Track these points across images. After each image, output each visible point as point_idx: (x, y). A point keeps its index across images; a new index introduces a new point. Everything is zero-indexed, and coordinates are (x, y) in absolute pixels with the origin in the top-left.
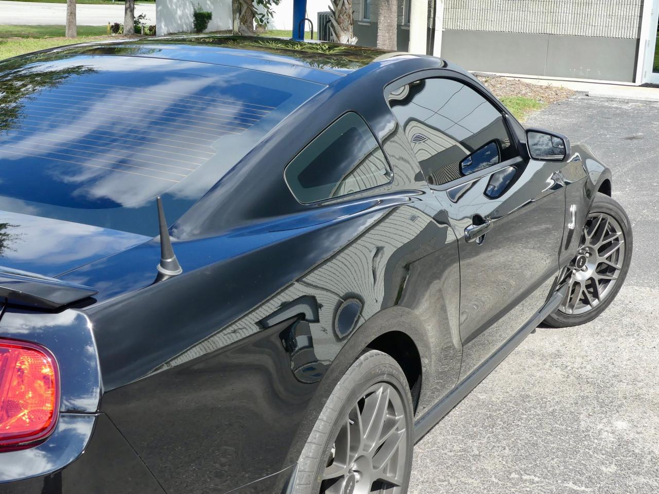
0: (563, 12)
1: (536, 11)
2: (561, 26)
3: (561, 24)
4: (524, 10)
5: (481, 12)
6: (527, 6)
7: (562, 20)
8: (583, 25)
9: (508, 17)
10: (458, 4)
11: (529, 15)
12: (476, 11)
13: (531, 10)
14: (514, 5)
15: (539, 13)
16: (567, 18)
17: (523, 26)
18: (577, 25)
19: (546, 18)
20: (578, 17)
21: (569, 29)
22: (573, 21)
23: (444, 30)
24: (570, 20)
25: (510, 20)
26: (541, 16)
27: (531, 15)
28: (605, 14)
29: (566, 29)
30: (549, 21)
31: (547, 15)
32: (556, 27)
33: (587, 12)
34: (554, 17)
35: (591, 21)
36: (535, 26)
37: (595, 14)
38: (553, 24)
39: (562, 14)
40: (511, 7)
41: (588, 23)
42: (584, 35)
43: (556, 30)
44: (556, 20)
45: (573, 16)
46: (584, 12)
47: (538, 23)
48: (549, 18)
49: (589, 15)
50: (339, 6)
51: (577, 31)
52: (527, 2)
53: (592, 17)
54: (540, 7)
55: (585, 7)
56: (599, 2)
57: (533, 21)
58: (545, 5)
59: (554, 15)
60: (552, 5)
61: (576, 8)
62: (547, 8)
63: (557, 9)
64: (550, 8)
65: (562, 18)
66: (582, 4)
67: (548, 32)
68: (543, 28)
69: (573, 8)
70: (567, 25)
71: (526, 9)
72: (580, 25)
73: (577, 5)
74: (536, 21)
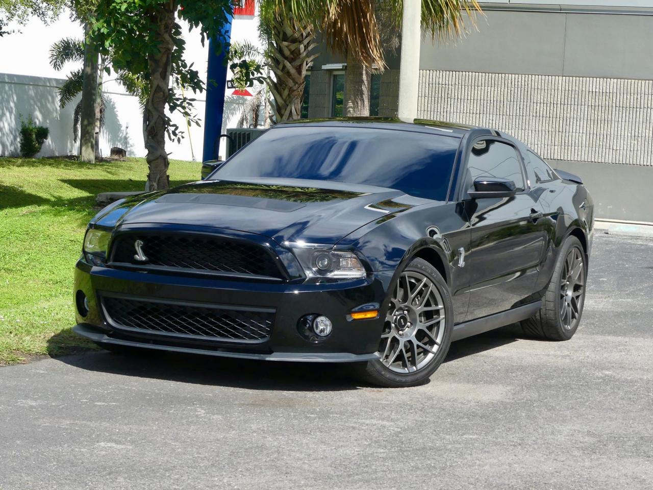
0: (574, 131)
1: (540, 129)
2: (573, 150)
3: (573, 147)
6: (527, 123)
7: (573, 142)
8: (601, 149)
11: (530, 134)
13: (534, 128)
14: (510, 121)
15: (544, 133)
16: (580, 139)
18: (594, 149)
19: (553, 139)
20: (595, 138)
21: (583, 154)
22: (587, 143)
24: (584, 142)
26: (547, 137)
28: (629, 135)
29: (580, 153)
30: (557, 143)
31: (554, 135)
32: (566, 151)
33: (605, 132)
34: (563, 138)
35: (611, 144)
37: (616, 134)
38: (563, 147)
39: (574, 134)
40: (507, 124)
41: (608, 145)
42: (603, 161)
43: (566, 155)
44: (566, 142)
45: (588, 137)
46: (602, 132)
47: (543, 144)
48: (557, 140)
49: (609, 137)
50: (284, 117)
51: (593, 156)
52: (528, 118)
53: (612, 138)
54: (544, 124)
55: (602, 125)
56: (620, 120)
57: (536, 143)
58: (551, 122)
59: (564, 135)
60: (561, 122)
61: (592, 126)
62: (554, 126)
63: (567, 127)
64: (557, 126)
65: (574, 139)
66: (599, 121)
67: (556, 157)
68: (549, 152)
69: (589, 126)
70: (580, 148)
71: (527, 127)
72: (597, 149)
73: (592, 123)
74: (539, 143)
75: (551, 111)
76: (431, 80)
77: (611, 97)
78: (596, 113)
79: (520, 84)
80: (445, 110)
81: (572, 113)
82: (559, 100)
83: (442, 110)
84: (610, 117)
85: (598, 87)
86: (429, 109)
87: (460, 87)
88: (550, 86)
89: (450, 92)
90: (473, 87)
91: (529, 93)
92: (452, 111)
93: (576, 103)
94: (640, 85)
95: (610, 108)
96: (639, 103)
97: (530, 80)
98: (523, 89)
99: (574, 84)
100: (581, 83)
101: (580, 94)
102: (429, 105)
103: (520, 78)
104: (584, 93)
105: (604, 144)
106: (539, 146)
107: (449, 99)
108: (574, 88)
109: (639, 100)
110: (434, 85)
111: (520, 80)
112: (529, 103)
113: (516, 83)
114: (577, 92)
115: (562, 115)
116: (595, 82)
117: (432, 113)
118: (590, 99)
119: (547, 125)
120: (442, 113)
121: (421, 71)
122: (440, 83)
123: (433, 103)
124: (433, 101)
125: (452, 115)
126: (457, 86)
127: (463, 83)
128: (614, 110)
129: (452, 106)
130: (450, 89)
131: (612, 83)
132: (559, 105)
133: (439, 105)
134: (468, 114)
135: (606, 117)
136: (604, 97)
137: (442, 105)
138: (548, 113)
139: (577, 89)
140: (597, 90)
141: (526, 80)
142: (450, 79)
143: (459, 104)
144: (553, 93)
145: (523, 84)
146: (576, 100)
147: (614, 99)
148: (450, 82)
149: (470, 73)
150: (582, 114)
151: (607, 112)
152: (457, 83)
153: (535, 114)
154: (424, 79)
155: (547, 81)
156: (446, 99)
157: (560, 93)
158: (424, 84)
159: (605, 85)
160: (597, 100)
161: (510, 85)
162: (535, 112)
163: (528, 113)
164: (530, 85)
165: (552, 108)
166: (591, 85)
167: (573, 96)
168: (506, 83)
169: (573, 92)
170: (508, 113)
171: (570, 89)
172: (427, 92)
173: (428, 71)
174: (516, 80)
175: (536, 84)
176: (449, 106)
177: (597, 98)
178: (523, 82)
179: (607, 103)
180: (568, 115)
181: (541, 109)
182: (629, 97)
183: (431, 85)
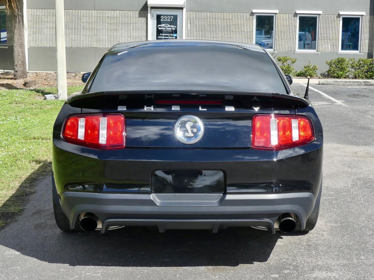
0: (102, 35)
1: (86, 34)
2: (102, 43)
3: (102, 42)
4: (78, 34)
5: (52, 36)
6: (80, 32)
7: (102, 40)
9: (69, 38)
10: (36, 31)
11: (81, 37)
12: (49, 35)
13: (83, 34)
14: (72, 31)
15: (88, 36)
17: (78, 43)
18: (111, 42)
19: (92, 38)
20: (111, 37)
21: (106, 44)
22: (108, 40)
23: (29, 47)
25: (70, 40)
26: (89, 37)
27: (83, 37)
28: (127, 35)
30: (94, 40)
31: (92, 37)
32: (99, 44)
33: (116, 35)
34: (97, 38)
35: (119, 40)
36: (86, 43)
38: (97, 42)
39: (102, 36)
40: (70, 32)
41: (117, 40)
44: (99, 39)
45: (108, 37)
46: (114, 35)
47: (88, 42)
48: (94, 39)
49: (117, 36)
52: (80, 29)
53: (119, 37)
54: (88, 32)
55: (114, 32)
56: (122, 29)
57: (85, 40)
58: (91, 31)
59: (97, 37)
60: (95, 31)
61: (110, 32)
62: (92, 33)
63: (98, 33)
64: (94, 33)
65: (102, 38)
66: (113, 30)
67: (94, 47)
68: (91, 44)
69: (108, 32)
70: (105, 42)
71: (80, 33)
72: (113, 42)
73: (110, 31)
74: (86, 40)
75: (91, 26)
76: (32, 13)
77: (117, 19)
78: (111, 26)
79: (75, 14)
80: (41, 27)
81: (100, 27)
82: (94, 21)
83: (39, 27)
84: (117, 28)
85: (111, 15)
86: (33, 27)
87: (47, 16)
88: (89, 15)
89: (42, 19)
90: (53, 16)
91: (80, 18)
92: (44, 27)
93: (102, 22)
94: (130, 13)
95: (117, 24)
96: (130, 21)
97: (80, 12)
98: (77, 16)
99: (100, 14)
100: (103, 13)
101: (103, 18)
102: (33, 25)
103: (75, 11)
104: (105, 17)
105: (116, 40)
106: (86, 42)
107: (42, 22)
108: (100, 15)
109: (130, 20)
110: (34, 16)
111: (75, 12)
112: (80, 23)
113: (73, 14)
114: (102, 17)
115: (95, 27)
116: (109, 12)
117: (34, 29)
118: (108, 20)
119: (89, 32)
120: (39, 29)
121: (28, 9)
122: (37, 15)
123: (34, 24)
124: (34, 23)
125: (44, 29)
126: (45, 16)
127: (48, 14)
128: (119, 25)
129: (44, 25)
130: (42, 18)
131: (117, 13)
132: (94, 23)
133: (37, 25)
134: (52, 29)
135: (116, 28)
136: (114, 19)
137: (39, 25)
138: (89, 27)
139: (102, 16)
140: (111, 16)
141: (78, 12)
142: (42, 13)
143: (47, 24)
144: (91, 18)
145: (77, 14)
146: (102, 21)
147: (119, 20)
148: (42, 14)
149: (51, 10)
150: (105, 27)
151: (116, 25)
152: (45, 14)
153: (83, 28)
154: (29, 13)
155: (87, 13)
156: (41, 22)
157: (94, 18)
158: (29, 15)
159: (114, 13)
160: (111, 21)
161: (70, 15)
162: (83, 26)
163: (80, 27)
164: (80, 15)
165: (91, 25)
166: (108, 14)
167: (100, 19)
168: (69, 14)
169: (100, 17)
170: (70, 28)
171: (99, 16)
172: (31, 19)
173: (31, 9)
174: (73, 13)
175: (83, 14)
176: (42, 25)
177: (111, 19)
178: (76, 13)
179: (116, 21)
180: (99, 28)
181: (86, 25)
182: (125, 19)
183: (33, 16)
